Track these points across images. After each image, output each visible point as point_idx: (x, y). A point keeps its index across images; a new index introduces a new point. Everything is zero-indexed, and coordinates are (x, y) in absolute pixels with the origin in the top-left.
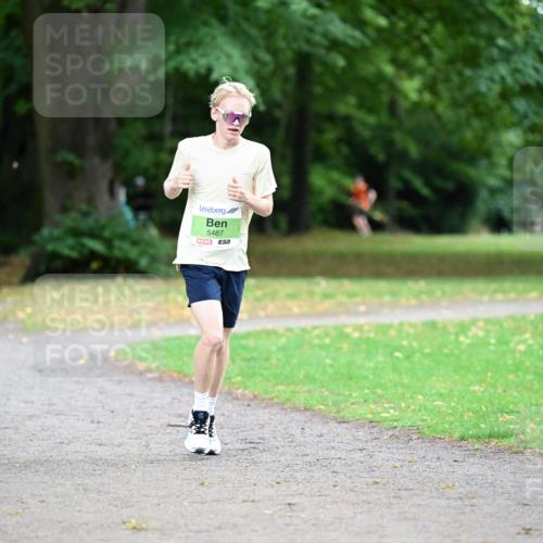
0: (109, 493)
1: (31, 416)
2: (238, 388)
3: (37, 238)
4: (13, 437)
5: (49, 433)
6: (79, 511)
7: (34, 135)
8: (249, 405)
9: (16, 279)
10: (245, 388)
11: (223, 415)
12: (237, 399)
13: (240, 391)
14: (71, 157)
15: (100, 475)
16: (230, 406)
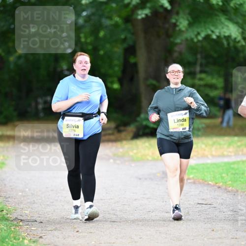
0: (170, 234)
1: (136, 199)
2: (230, 187)
3: (138, 119)
4: (128, 209)
5: (144, 207)
6: (157, 242)
7: (137, 72)
8: (234, 195)
9: (129, 137)
10: (233, 187)
11: (222, 199)
12: (229, 192)
13: (231, 188)
14: (154, 82)
15: (167, 226)
16: (226, 195)
